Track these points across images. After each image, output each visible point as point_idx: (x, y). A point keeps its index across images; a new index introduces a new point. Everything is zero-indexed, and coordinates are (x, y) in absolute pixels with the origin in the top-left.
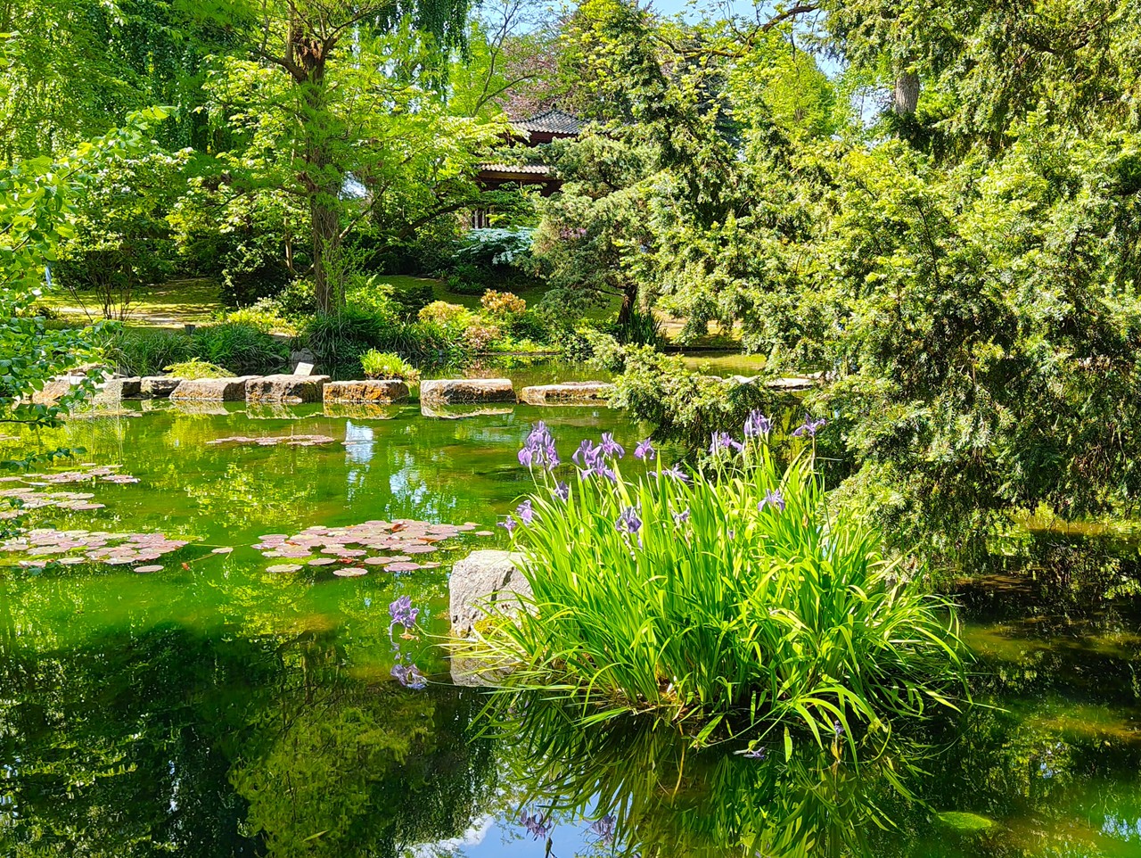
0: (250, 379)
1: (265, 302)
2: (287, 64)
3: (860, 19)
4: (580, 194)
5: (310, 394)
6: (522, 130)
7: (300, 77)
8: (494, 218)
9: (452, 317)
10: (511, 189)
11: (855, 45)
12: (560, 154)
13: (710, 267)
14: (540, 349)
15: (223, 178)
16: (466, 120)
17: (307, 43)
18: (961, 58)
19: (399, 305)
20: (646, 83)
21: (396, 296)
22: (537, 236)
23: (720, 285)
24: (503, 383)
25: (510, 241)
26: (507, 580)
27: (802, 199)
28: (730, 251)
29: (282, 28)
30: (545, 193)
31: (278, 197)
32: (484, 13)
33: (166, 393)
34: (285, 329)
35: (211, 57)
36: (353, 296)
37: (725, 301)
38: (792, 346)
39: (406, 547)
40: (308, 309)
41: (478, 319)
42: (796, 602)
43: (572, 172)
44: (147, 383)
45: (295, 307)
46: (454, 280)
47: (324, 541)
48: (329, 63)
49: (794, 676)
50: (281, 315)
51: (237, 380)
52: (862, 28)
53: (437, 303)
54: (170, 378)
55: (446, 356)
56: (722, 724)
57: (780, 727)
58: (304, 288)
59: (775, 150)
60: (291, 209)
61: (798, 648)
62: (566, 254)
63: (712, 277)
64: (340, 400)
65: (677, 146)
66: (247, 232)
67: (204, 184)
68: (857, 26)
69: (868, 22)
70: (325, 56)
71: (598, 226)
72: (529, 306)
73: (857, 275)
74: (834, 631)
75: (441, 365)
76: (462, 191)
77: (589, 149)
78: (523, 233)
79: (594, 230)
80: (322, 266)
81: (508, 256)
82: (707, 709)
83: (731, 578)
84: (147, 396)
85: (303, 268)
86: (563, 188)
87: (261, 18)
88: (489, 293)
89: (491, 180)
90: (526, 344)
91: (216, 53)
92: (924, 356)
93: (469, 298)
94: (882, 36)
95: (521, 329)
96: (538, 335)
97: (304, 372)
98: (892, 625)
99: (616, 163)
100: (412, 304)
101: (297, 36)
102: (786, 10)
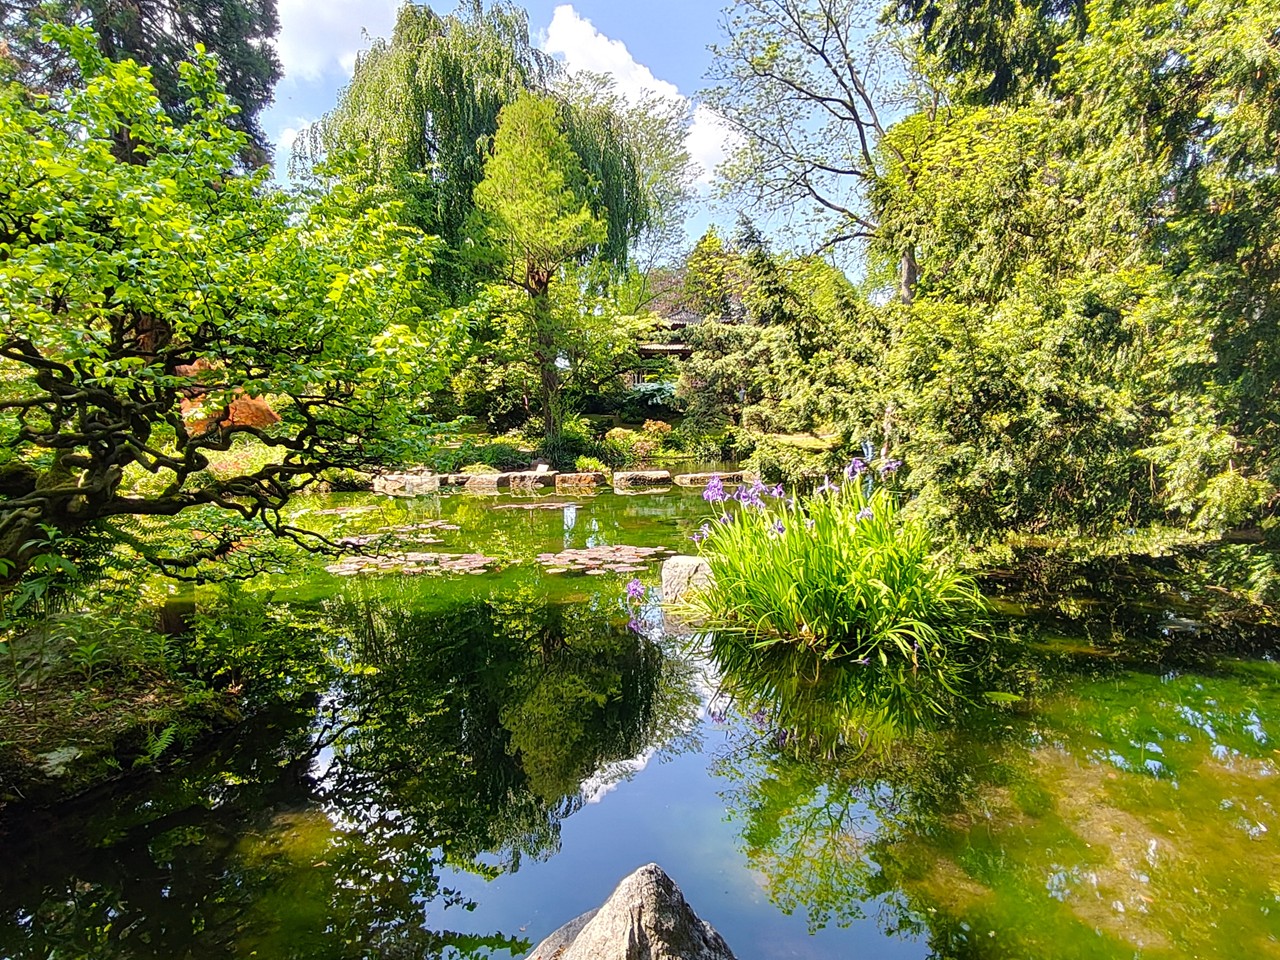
0: (513, 474)
1: (514, 431)
2: (526, 286)
3: (902, 227)
4: (704, 358)
5: (548, 482)
6: (668, 323)
7: (534, 294)
8: (648, 377)
9: (626, 437)
10: (660, 358)
11: (900, 243)
12: (691, 335)
13: (812, 382)
14: (681, 455)
15: (490, 356)
16: (632, 318)
17: (537, 273)
18: (975, 243)
19: (593, 431)
20: (766, 273)
21: (592, 426)
22: (676, 386)
23: (820, 391)
24: (665, 474)
25: (659, 390)
26: (696, 571)
27: (866, 340)
28: (826, 370)
29: (522, 266)
30: (682, 359)
31: (520, 367)
32: (638, 254)
33: (463, 483)
34: (528, 447)
35: (480, 284)
36: (566, 426)
37: (824, 403)
38: (868, 425)
39: (625, 559)
40: (541, 435)
41: (642, 438)
42: (882, 576)
43: (698, 345)
44: (452, 479)
45: (532, 434)
46: (625, 415)
47: (577, 557)
48: (550, 285)
49: (884, 618)
50: (524, 439)
51: (505, 475)
52: (904, 232)
53: (616, 429)
54: (463, 474)
55: (623, 461)
56: (840, 647)
57: (876, 649)
58: (537, 422)
59: (847, 312)
60: (529, 375)
61: (885, 602)
62: (696, 396)
63: (814, 387)
64: (566, 485)
65: (787, 311)
66: (502, 390)
67: (479, 360)
68: (900, 231)
69: (908, 228)
70: (548, 281)
71: (717, 376)
72: (673, 429)
73: (914, 376)
74: (909, 591)
75: (620, 466)
76: (630, 361)
77: (709, 331)
78: (667, 385)
79: (714, 381)
80: (549, 408)
81: (658, 400)
82: (829, 639)
83: (841, 561)
84: (452, 485)
85: (535, 410)
86: (693, 355)
87: (510, 258)
88: (648, 421)
89: (648, 354)
90: (671, 452)
91: (483, 281)
92: (968, 416)
93: (635, 426)
94: (917, 236)
95: (669, 443)
96: (679, 447)
97: (542, 470)
98: (941, 590)
99: (726, 339)
100: (601, 430)
101: (531, 269)
102: (830, 241)
